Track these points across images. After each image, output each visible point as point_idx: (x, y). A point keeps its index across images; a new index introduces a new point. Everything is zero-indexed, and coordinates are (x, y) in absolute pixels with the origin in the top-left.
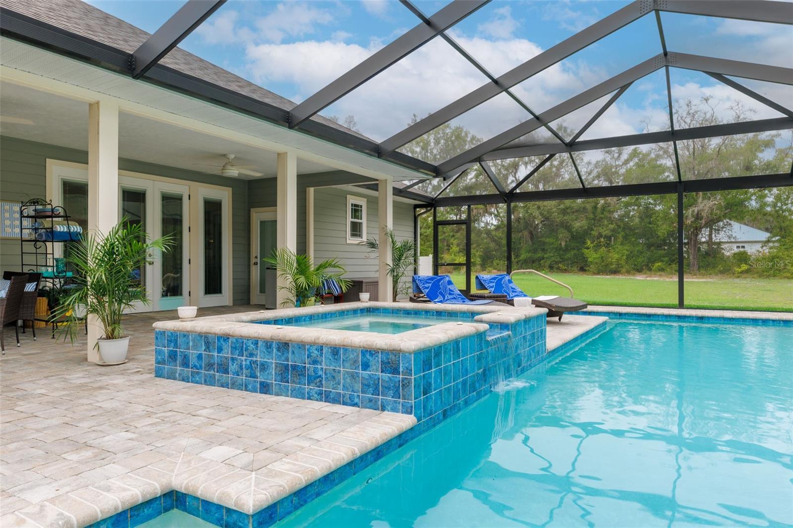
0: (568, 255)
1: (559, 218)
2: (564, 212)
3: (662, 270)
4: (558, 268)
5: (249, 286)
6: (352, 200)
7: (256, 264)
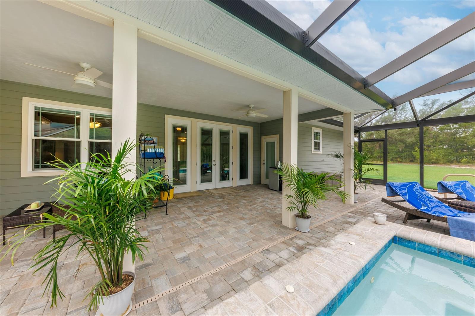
0: (403, 155)
1: (398, 137)
2: (401, 134)
3: (468, 162)
4: (397, 161)
5: (260, 174)
6: (315, 130)
7: (264, 164)
